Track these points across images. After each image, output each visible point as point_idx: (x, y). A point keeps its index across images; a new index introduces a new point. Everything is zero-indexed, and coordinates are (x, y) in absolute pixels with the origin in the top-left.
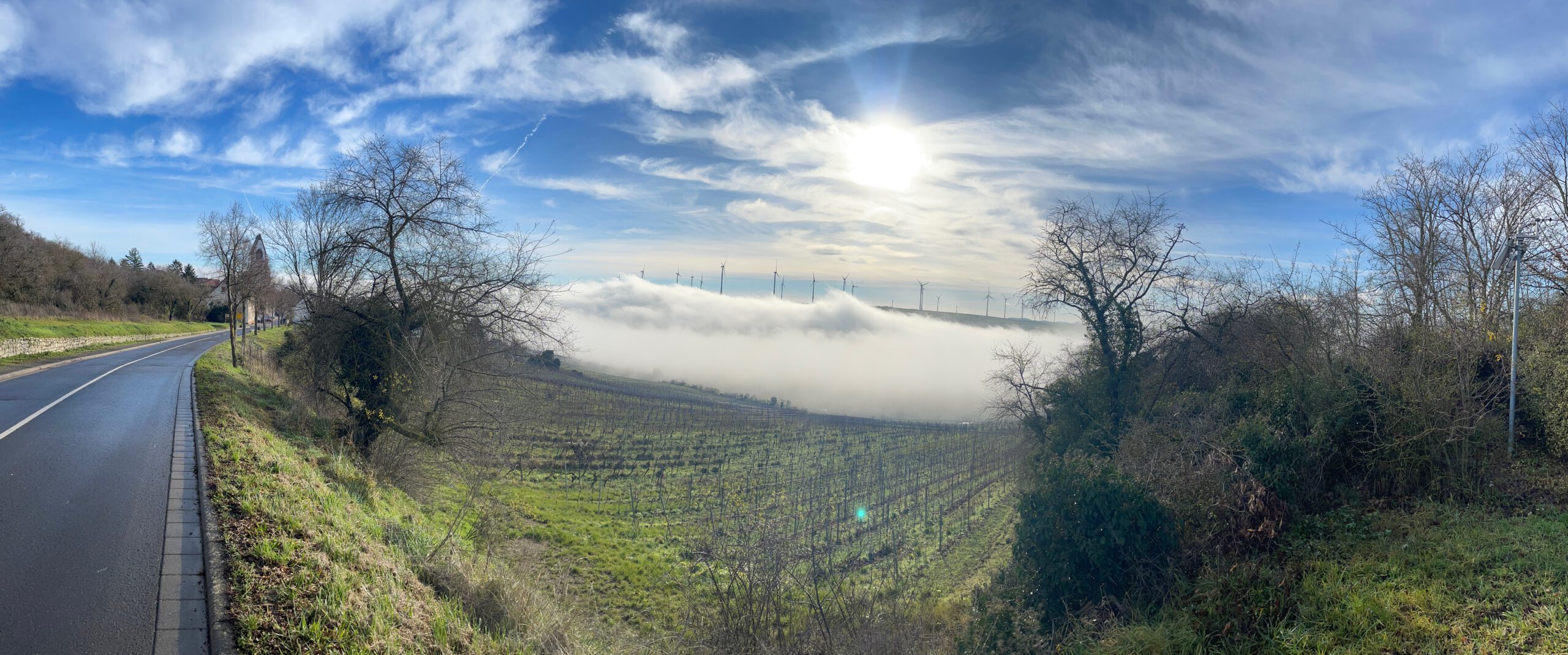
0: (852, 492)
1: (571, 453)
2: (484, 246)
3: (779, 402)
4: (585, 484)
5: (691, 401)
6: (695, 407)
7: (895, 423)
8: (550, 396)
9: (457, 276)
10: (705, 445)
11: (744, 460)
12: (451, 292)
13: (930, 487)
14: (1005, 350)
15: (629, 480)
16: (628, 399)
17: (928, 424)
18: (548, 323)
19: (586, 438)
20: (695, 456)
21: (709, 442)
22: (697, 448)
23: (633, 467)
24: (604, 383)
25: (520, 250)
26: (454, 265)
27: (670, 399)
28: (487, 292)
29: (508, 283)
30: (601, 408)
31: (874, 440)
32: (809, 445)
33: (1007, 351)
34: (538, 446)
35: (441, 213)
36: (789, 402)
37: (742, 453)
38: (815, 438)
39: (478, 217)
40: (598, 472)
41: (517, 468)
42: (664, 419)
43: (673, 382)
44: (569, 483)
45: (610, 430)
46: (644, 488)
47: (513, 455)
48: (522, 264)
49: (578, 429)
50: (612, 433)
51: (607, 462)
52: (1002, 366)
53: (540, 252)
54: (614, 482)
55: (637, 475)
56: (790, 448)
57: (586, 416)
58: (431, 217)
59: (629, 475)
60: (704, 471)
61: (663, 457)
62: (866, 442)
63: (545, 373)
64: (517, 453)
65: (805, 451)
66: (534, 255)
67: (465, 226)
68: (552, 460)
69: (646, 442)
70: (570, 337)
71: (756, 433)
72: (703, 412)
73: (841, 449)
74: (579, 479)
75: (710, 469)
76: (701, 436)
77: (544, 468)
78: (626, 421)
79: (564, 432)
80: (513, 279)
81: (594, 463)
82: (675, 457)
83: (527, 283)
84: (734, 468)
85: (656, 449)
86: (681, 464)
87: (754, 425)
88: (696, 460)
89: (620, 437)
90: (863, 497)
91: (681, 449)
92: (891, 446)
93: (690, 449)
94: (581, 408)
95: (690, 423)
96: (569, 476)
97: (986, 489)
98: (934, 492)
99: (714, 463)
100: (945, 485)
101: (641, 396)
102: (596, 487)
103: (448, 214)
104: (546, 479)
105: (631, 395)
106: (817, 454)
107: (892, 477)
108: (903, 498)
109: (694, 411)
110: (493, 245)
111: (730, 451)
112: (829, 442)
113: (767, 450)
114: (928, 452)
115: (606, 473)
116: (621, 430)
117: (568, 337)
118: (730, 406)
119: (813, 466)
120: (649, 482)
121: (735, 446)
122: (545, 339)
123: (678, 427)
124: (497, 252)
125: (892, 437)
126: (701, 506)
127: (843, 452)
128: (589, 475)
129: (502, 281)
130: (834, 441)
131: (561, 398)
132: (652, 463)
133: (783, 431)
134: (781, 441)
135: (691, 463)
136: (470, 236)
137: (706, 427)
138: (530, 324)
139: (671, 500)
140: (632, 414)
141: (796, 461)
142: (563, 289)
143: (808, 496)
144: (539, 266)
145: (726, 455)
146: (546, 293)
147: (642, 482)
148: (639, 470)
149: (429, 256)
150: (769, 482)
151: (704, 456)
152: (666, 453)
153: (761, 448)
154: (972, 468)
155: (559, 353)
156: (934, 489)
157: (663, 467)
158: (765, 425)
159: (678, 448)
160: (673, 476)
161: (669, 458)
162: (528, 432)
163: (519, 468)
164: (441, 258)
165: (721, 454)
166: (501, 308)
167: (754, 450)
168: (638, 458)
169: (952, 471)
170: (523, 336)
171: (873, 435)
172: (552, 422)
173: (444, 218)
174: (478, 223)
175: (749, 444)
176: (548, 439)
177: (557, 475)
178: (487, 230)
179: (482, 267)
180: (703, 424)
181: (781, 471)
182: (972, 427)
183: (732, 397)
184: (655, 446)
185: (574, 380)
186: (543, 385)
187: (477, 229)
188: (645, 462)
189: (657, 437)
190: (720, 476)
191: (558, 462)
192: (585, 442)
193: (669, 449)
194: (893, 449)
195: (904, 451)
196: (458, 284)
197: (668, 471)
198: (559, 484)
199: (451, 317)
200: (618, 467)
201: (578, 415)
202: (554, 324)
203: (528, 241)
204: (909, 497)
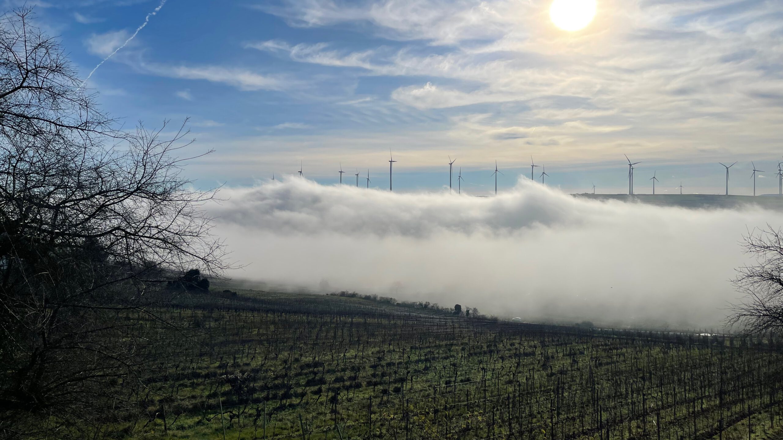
0: (559, 414)
1: (227, 388)
2: (95, 149)
3: (464, 309)
4: (246, 421)
5: (365, 314)
6: (369, 320)
7: (606, 332)
8: (198, 324)
9: (58, 187)
10: (383, 363)
11: (429, 377)
12: (49, 207)
13: (663, 413)
14: (765, 239)
15: (299, 409)
16: (293, 318)
17: (651, 335)
18: (188, 238)
19: (245, 368)
20: (374, 375)
21: (388, 359)
22: (374, 367)
23: (303, 395)
24: (263, 302)
25: (146, 153)
26: (53, 172)
27: (341, 313)
28: (103, 206)
29: (132, 193)
30: (261, 331)
31: (582, 353)
32: (503, 358)
33: (769, 239)
34: (186, 386)
35: (28, 106)
36: (475, 310)
37: (426, 369)
38: (510, 350)
39: (84, 113)
40: (261, 406)
41: (159, 417)
42: (335, 337)
43: (343, 294)
44: (226, 423)
45: (273, 355)
46: (316, 418)
47: (152, 402)
48: (149, 170)
49: (235, 358)
50: (276, 358)
51: (272, 393)
52: (762, 261)
53: (171, 155)
54: (282, 415)
55: (307, 403)
56: (480, 362)
57: (244, 342)
58: (14, 110)
59: (298, 405)
60: (385, 392)
61: (337, 380)
62: (572, 355)
63: (189, 297)
64: (158, 398)
65: (499, 365)
66: (164, 159)
67: (65, 123)
68: (204, 399)
69: (316, 364)
70: (217, 253)
71: (439, 347)
72: (379, 325)
73: (542, 363)
74: (238, 416)
75: (391, 388)
76: (379, 352)
77: (193, 411)
78: (291, 343)
79: (217, 364)
80: (138, 188)
81: (256, 396)
82: (351, 378)
83: (158, 192)
84: (418, 387)
85: (328, 371)
86: (358, 386)
87: (437, 337)
88: (374, 380)
89: (285, 362)
90: (574, 419)
91: (356, 369)
92: (605, 361)
93: (367, 368)
94: (237, 334)
95: (364, 338)
96: (226, 415)
97: (745, 421)
98: (668, 419)
99: (395, 382)
100: (683, 411)
101: (307, 313)
102: (259, 423)
103: (39, 107)
104: (199, 423)
105: (295, 313)
106: (513, 369)
107: (609, 397)
108: (626, 423)
109: (369, 324)
110: (108, 147)
111: (412, 367)
112: (526, 355)
113: (454, 365)
114: (656, 368)
115: (270, 406)
116: (286, 354)
117: (215, 253)
118: (408, 318)
119: (510, 382)
120: (322, 409)
121: (417, 362)
122: (186, 258)
123: (351, 344)
124: (114, 156)
125: (604, 350)
126: (384, 431)
127: (544, 367)
128: (250, 410)
129: (123, 191)
130: (533, 354)
131: (212, 324)
132: (324, 387)
133: (471, 343)
134: (470, 355)
135: (369, 384)
136: (75, 137)
137: (384, 342)
138: (164, 241)
139: (349, 427)
140: (297, 335)
141: (488, 377)
142: (205, 197)
143: (506, 416)
144: (172, 171)
145: (408, 372)
146: (184, 204)
147: (314, 410)
148: (310, 397)
149: (14, 161)
150: (459, 401)
151: (383, 375)
152: (339, 374)
153: (447, 362)
154: (721, 394)
155: (205, 271)
156: (667, 416)
157: (337, 391)
158: (451, 337)
159: (353, 369)
160: (349, 400)
161: (343, 381)
162: (172, 371)
163: (161, 416)
164: (32, 164)
165: (402, 372)
166: (123, 225)
167: (439, 366)
168: (309, 384)
169: (692, 395)
170: (156, 257)
171: (581, 347)
172: (201, 355)
173: (33, 111)
174: (84, 120)
175: (434, 359)
176: (198, 376)
177: (212, 416)
178: (99, 129)
179: (94, 175)
180: (380, 339)
181: (472, 388)
182: (715, 339)
183: (411, 306)
184: (326, 368)
185: (228, 302)
186: (189, 312)
187: (84, 127)
188: (316, 388)
189: (328, 357)
190: (403, 397)
191: (212, 401)
192: (243, 372)
193: (344, 370)
194: (607, 364)
195: (622, 367)
196: (60, 196)
197: (343, 396)
198: (215, 426)
199: (52, 239)
200: (286, 396)
201: (234, 342)
202: (195, 239)
203: (156, 143)
204: (634, 424)
